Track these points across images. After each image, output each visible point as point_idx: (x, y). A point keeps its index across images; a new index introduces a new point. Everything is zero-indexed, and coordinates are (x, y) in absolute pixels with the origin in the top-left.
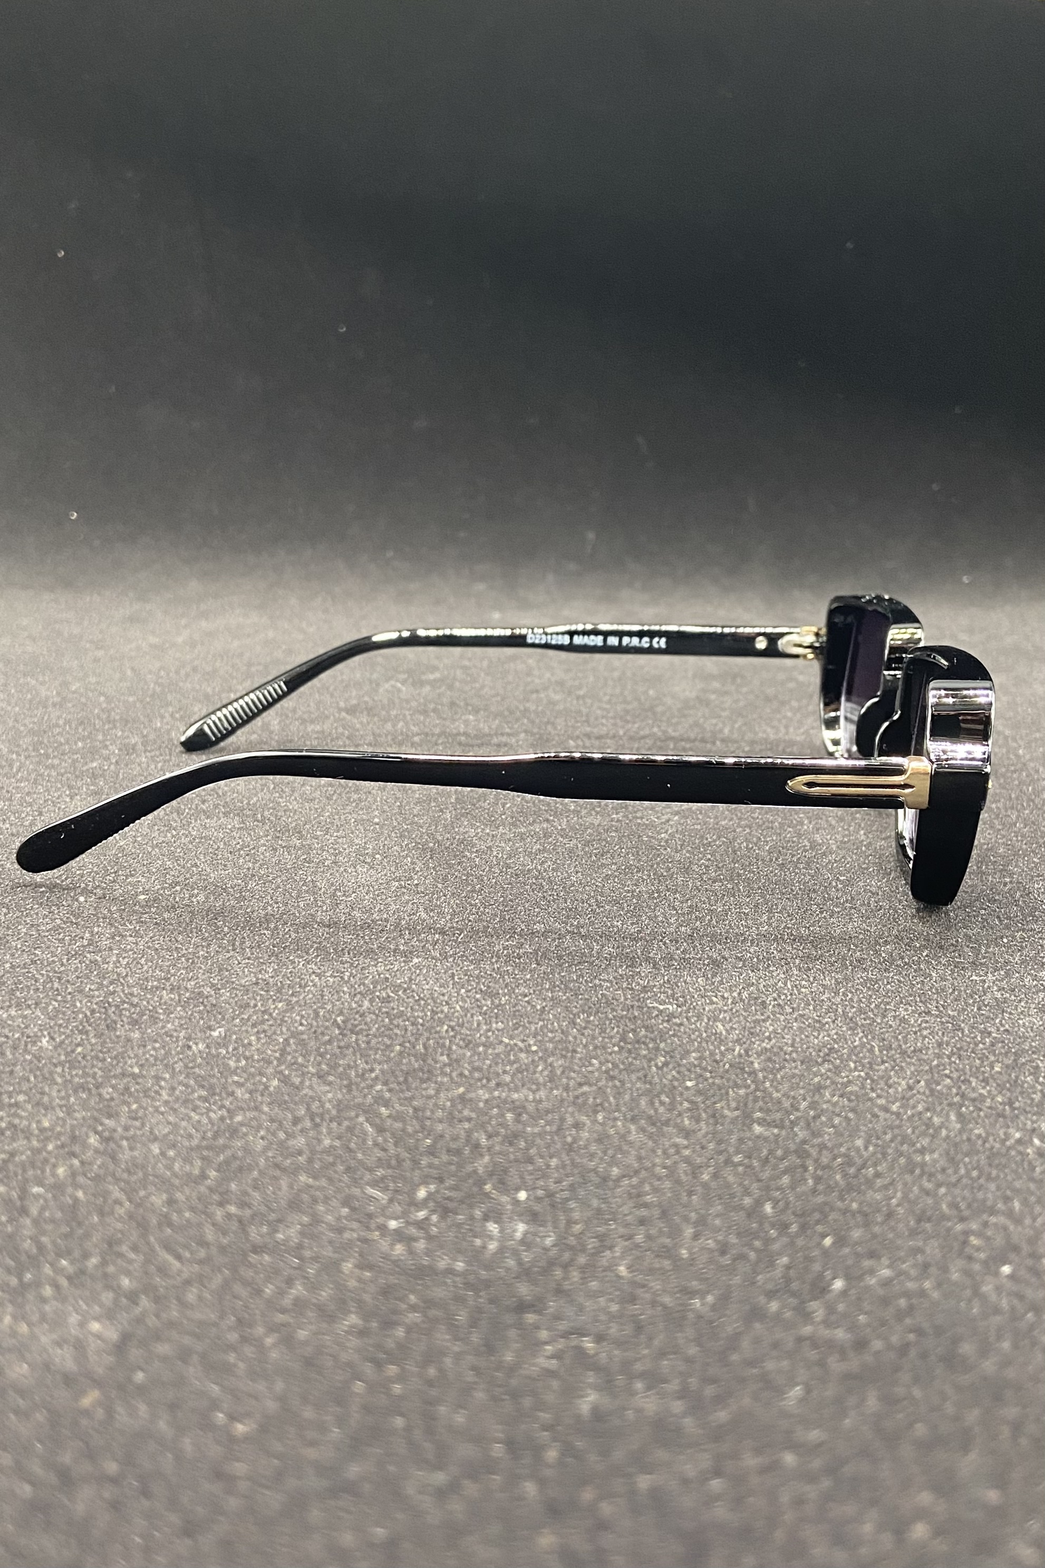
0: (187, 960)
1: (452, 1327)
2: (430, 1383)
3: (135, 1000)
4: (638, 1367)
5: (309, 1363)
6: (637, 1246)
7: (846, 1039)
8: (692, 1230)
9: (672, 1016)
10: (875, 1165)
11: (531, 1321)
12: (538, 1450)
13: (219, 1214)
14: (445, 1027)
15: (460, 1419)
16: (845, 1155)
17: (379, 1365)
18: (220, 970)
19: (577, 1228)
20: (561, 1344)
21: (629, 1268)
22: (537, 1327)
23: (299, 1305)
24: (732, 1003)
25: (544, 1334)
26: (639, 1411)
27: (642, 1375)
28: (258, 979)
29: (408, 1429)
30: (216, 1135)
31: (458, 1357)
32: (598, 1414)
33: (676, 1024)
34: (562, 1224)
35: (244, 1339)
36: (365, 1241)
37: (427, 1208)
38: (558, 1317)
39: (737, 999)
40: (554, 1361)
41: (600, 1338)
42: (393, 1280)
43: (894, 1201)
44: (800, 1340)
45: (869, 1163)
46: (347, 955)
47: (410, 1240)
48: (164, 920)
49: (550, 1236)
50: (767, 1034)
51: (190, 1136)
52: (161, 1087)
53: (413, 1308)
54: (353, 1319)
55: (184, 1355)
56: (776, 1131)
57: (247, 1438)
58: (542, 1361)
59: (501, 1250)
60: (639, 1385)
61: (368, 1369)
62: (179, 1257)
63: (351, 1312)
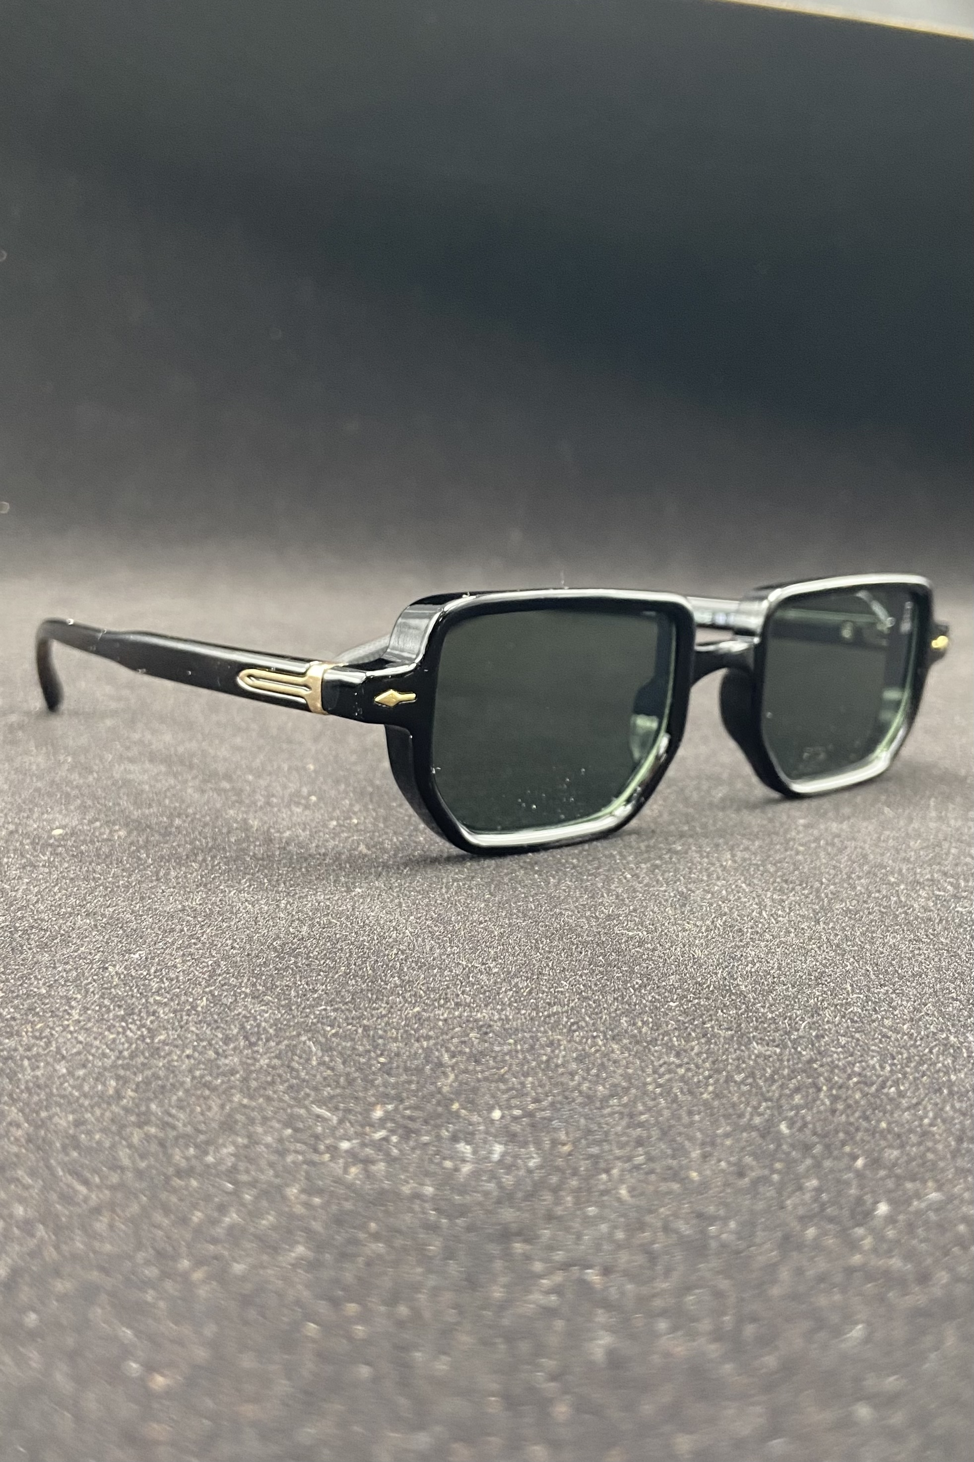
0: (106, 888)
1: (425, 1259)
2: (401, 1324)
3: (45, 925)
4: (658, 1303)
5: (246, 1301)
6: (637, 1167)
7: (836, 965)
8: (698, 1152)
9: (641, 943)
10: (896, 1083)
11: (520, 1251)
12: (544, 1404)
13: (136, 1137)
14: (395, 951)
15: (442, 1366)
16: (860, 1075)
17: (335, 1303)
18: (142, 898)
19: (566, 1148)
20: (559, 1278)
21: (632, 1190)
22: (528, 1258)
23: (234, 1235)
24: (706, 931)
25: (538, 1267)
26: (667, 1355)
27: (664, 1313)
28: (184, 906)
29: (376, 1379)
30: (132, 1056)
31: (435, 1292)
32: (615, 1360)
33: (648, 949)
34: (547, 1145)
35: (166, 1275)
36: (311, 1163)
37: (384, 1128)
38: (551, 1248)
39: (712, 927)
40: (553, 1298)
41: (606, 1271)
42: (348, 1206)
43: (926, 1121)
44: (850, 1271)
45: (889, 1083)
46: (283, 885)
47: (367, 1162)
48: (82, 853)
49: (533, 1158)
50: (750, 959)
51: (104, 1055)
52: (72, 1008)
53: (376, 1237)
54: (300, 1250)
55: (89, 1293)
56: (778, 1050)
57: (168, 1393)
58: (537, 1297)
59: (476, 1174)
60: (662, 1325)
61: (323, 1308)
62: (86, 1182)
63: (298, 1243)
